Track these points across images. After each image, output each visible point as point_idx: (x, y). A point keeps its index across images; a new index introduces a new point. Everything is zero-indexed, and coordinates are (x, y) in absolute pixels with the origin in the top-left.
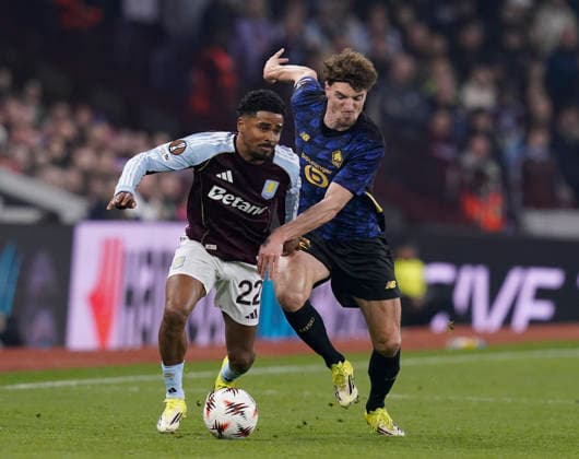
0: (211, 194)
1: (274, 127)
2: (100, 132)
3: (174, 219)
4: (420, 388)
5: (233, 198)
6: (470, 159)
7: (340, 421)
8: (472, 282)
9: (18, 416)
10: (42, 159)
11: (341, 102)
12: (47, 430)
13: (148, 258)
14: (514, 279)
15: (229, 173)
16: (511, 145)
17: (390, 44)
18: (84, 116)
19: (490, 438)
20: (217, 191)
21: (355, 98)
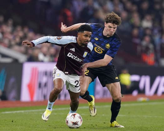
0: (68, 55)
1: (89, 36)
2: (31, 35)
3: (53, 61)
4: (129, 113)
5: (74, 57)
6: (144, 43)
7: (105, 123)
8: (145, 81)
9: (6, 122)
10: (13, 43)
11: (110, 29)
12: (15, 126)
13: (46, 73)
14: (158, 80)
15: (74, 49)
16: (157, 39)
17: (120, 8)
18: (26, 30)
19: (151, 128)
20: (70, 54)
21: (114, 28)
